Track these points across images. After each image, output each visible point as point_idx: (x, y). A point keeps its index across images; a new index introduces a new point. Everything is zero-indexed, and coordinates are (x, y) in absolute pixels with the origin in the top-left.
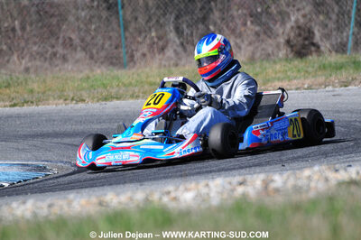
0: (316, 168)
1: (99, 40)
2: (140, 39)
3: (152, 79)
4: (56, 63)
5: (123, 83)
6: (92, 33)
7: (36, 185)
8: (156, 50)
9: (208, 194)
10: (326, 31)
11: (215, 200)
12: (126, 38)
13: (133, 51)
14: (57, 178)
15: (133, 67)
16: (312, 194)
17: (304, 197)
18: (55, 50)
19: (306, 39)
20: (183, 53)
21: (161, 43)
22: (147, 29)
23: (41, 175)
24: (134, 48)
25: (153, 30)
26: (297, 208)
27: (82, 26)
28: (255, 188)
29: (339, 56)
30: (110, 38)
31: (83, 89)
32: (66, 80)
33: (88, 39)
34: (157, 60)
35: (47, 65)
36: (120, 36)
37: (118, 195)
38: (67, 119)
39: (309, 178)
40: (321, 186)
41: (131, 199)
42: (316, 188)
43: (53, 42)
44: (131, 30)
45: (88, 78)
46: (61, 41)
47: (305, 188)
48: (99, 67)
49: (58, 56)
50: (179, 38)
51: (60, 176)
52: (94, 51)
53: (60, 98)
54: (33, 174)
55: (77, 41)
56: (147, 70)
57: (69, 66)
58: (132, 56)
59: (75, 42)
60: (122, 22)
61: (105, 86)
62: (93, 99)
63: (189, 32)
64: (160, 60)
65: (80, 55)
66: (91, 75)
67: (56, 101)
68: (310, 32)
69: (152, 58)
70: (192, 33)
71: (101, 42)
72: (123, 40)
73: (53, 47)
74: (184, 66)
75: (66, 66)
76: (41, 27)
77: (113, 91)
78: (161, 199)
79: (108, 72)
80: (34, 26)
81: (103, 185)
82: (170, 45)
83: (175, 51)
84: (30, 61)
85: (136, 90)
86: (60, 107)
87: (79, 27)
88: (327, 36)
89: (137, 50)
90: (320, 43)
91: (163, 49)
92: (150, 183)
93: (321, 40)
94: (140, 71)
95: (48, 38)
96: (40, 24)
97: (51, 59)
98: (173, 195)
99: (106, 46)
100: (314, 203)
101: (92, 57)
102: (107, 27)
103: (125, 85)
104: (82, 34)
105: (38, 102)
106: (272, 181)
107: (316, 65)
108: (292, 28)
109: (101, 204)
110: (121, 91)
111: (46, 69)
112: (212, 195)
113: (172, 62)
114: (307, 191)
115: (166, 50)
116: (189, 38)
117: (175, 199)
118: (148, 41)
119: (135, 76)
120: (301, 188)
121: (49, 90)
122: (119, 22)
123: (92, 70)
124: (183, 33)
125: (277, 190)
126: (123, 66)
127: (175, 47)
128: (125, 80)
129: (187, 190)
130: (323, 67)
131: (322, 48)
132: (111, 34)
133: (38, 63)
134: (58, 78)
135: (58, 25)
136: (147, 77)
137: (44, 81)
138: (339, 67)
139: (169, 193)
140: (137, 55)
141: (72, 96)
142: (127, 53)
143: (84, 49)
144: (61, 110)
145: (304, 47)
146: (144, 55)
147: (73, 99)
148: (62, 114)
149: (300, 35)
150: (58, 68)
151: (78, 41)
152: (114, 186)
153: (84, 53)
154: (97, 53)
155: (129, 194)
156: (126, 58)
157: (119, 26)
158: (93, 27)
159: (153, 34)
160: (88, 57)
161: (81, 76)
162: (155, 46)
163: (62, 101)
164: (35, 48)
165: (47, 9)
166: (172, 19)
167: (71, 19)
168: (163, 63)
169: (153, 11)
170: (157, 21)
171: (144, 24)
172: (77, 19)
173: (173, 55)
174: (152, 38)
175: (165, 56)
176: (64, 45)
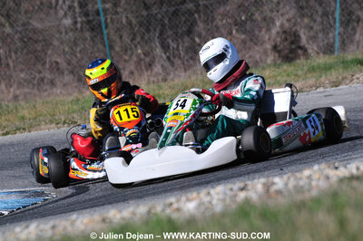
0: (316, 167)
1: (86, 62)
2: (127, 58)
4: (45, 88)
6: (78, 55)
7: (36, 210)
8: (143, 68)
9: (210, 202)
10: (312, 34)
11: (218, 208)
12: (112, 58)
14: (56, 201)
16: (314, 193)
17: (307, 196)
18: (41, 75)
19: (292, 43)
20: (170, 68)
21: (147, 60)
22: (133, 46)
23: (39, 200)
24: (121, 66)
25: (139, 47)
26: (301, 206)
27: (67, 49)
28: (256, 192)
29: (327, 57)
31: (73, 112)
32: (57, 104)
33: (74, 61)
34: (146, 77)
35: (35, 91)
36: (106, 55)
37: (120, 211)
38: (61, 143)
39: (309, 177)
40: (323, 184)
41: (134, 213)
42: (317, 186)
43: (40, 67)
44: (117, 49)
45: (78, 100)
46: (47, 66)
47: (307, 187)
49: (46, 80)
50: (165, 53)
51: (59, 200)
52: (82, 73)
53: (51, 122)
54: (32, 200)
55: (63, 65)
57: (57, 90)
59: (61, 66)
60: (107, 44)
62: (85, 120)
63: (175, 46)
64: (148, 76)
65: (68, 78)
66: (80, 97)
67: (48, 126)
68: (296, 37)
69: (140, 75)
70: (178, 46)
73: (40, 72)
74: (173, 80)
75: (55, 89)
76: (26, 54)
78: (163, 210)
80: (19, 53)
81: (103, 205)
82: (157, 60)
83: (162, 66)
84: (18, 88)
86: (52, 131)
87: (64, 51)
88: (313, 38)
89: (124, 69)
90: (307, 46)
91: (150, 66)
92: (150, 198)
93: (308, 43)
95: (34, 65)
96: (25, 51)
97: (39, 84)
98: (175, 206)
100: (317, 201)
101: (80, 80)
102: (93, 48)
104: (68, 57)
105: (30, 128)
106: (273, 183)
107: (306, 68)
108: (278, 33)
109: (104, 221)
111: (35, 95)
112: (215, 202)
113: (160, 78)
114: (309, 190)
115: (153, 67)
116: (176, 52)
117: (178, 210)
118: (135, 58)
120: (302, 187)
121: (41, 115)
122: (103, 39)
123: (80, 92)
124: (169, 47)
125: (279, 192)
127: (162, 62)
129: (189, 200)
130: (312, 70)
131: (310, 51)
133: (27, 90)
134: (47, 103)
135: (43, 50)
137: (34, 107)
138: (328, 68)
139: (171, 204)
140: (125, 73)
141: (63, 119)
143: (71, 72)
144: (54, 135)
145: (292, 51)
146: (132, 73)
147: (64, 123)
148: (55, 138)
149: (286, 39)
150: (46, 93)
151: (65, 64)
152: (115, 205)
153: (72, 76)
155: (131, 209)
157: (105, 46)
158: (79, 49)
159: (139, 51)
160: (76, 79)
161: (71, 98)
162: (142, 63)
163: (54, 125)
164: (22, 75)
165: (30, 35)
166: (157, 35)
167: (56, 43)
168: (152, 79)
169: (136, 29)
170: (142, 38)
171: (129, 42)
172: (62, 43)
173: (161, 71)
174: (138, 56)
175: (154, 72)
176: (51, 70)
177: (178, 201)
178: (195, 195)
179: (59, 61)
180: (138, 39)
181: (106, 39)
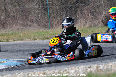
0: (114, 63)
1: (41, 20)
2: (55, 20)
4: (28, 27)
5: (49, 34)
6: (39, 18)
7: (22, 67)
8: (60, 23)
12: (50, 19)
15: (52, 28)
17: (110, 72)
18: (27, 23)
21: (61, 21)
22: (57, 16)
23: (23, 64)
24: (52, 22)
25: (59, 17)
27: (36, 15)
28: (94, 69)
30: (45, 19)
31: (36, 36)
32: (31, 33)
36: (48, 18)
38: (31, 46)
39: (111, 66)
42: (114, 69)
43: (27, 20)
44: (51, 17)
45: (38, 32)
47: (110, 69)
48: (41, 28)
49: (28, 25)
52: (40, 24)
54: (21, 63)
55: (34, 20)
56: (57, 30)
57: (32, 28)
58: (52, 25)
60: (49, 15)
61: (43, 35)
62: (40, 39)
65: (35, 25)
66: (39, 31)
67: (28, 40)
69: (58, 26)
71: (42, 21)
76: (23, 16)
77: (46, 36)
79: (45, 30)
80: (21, 15)
81: (43, 67)
84: (19, 26)
95: (25, 20)
97: (26, 26)
98: (67, 71)
99: (44, 22)
102: (44, 15)
103: (50, 35)
104: (36, 18)
105: (22, 40)
106: (99, 67)
108: (104, 16)
111: (24, 29)
112: (80, 71)
118: (57, 20)
119: (53, 32)
121: (26, 36)
123: (39, 30)
125: (101, 70)
126: (49, 28)
128: (50, 33)
132: (45, 18)
133: (22, 27)
134: (28, 32)
135: (28, 15)
136: (57, 32)
137: (24, 33)
140: (54, 25)
141: (33, 38)
142: (50, 24)
143: (37, 23)
144: (29, 42)
146: (56, 25)
147: (33, 39)
148: (30, 44)
149: (106, 19)
150: (28, 29)
151: (35, 20)
154: (41, 24)
155: (53, 71)
157: (48, 15)
158: (40, 16)
159: (59, 18)
160: (38, 25)
161: (36, 31)
162: (59, 22)
163: (30, 39)
164: (21, 22)
165: (25, 10)
166: (65, 13)
167: (33, 13)
169: (59, 11)
170: (60, 14)
172: (34, 13)
176: (30, 21)
177: (68, 69)
178: (74, 68)
179: (33, 19)
181: (49, 13)
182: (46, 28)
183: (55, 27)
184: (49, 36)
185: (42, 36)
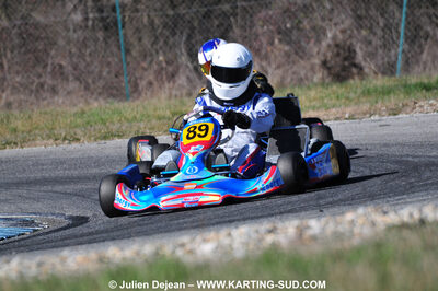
0: (361, 210)
1: (95, 67)
2: (145, 65)
3: (161, 113)
4: (44, 96)
5: (125, 118)
6: (88, 59)
7: (22, 242)
8: (165, 77)
9: (230, 246)
10: (370, 49)
11: (239, 252)
12: (128, 64)
13: (136, 79)
14: (47, 233)
15: (138, 98)
16: (356, 241)
17: (346, 245)
18: (42, 80)
19: (345, 59)
20: (197, 80)
21: (170, 69)
22: (154, 52)
23: (27, 231)
24: (137, 75)
25: (161, 52)
26: (338, 256)
27: (74, 51)
28: (287, 236)
29: (386, 78)
30: (109, 64)
31: (76, 126)
32: (57, 116)
33: (82, 65)
34: (167, 89)
35: (33, 98)
36: (121, 61)
37: (122, 249)
38: (59, 163)
39: (352, 222)
40: (367, 231)
41: (138, 253)
42: (360, 234)
43: (40, 70)
44: (134, 53)
45: (83, 112)
46: (49, 69)
47: (348, 234)
48: (96, 99)
49: (46, 87)
50: (192, 63)
51: (52, 232)
52: (90, 81)
53: (49, 137)
55: (68, 69)
56: (154, 101)
57: (59, 99)
58: (136, 86)
59: (65, 71)
60: (122, 47)
61: (104, 122)
62: (90, 137)
64: (170, 88)
65: (73, 85)
66: (86, 109)
67: (45, 142)
68: (351, 52)
69: (160, 87)
71: (97, 70)
72: (125, 65)
73: (40, 76)
75: (56, 98)
76: (25, 53)
77: (114, 128)
78: (174, 252)
79: (108, 105)
80: (16, 52)
81: (104, 241)
82: (181, 71)
83: (188, 78)
84: (12, 94)
85: (142, 125)
86: (49, 148)
87: (70, 52)
88: (372, 55)
89: (141, 78)
90: (363, 64)
91: (172, 76)
92: (160, 236)
93: (365, 59)
94: (146, 102)
95: (34, 67)
96: (23, 50)
97: (38, 91)
98: (189, 247)
99: (105, 74)
100: (359, 251)
101: (87, 88)
102: (105, 50)
103: (128, 120)
104: (75, 60)
105: (23, 143)
106: (308, 227)
107: (359, 91)
108: (329, 46)
109: (101, 260)
110: (123, 128)
111: (31, 104)
112: (235, 246)
113: (184, 92)
114: (350, 238)
115: (176, 78)
117: (191, 252)
118: (155, 66)
119: (140, 109)
120: (342, 234)
121: (36, 128)
122: (118, 41)
123: (87, 103)
125: (314, 238)
126: (125, 98)
128: (129, 114)
129: (205, 241)
130: (367, 93)
131: (366, 70)
132: (110, 59)
133: (22, 97)
134: (46, 113)
135: (45, 50)
136: (155, 110)
137: (30, 117)
138: (386, 92)
139: (183, 245)
140: (143, 84)
141: (63, 134)
142: (129, 82)
143: (77, 79)
144: (51, 152)
145: (344, 69)
146: (150, 84)
147: (65, 139)
148: (52, 156)
149: (338, 54)
150: (45, 102)
151: (70, 68)
152: (117, 241)
153: (78, 83)
154: (94, 82)
155: (135, 247)
156: (128, 89)
157: (120, 49)
158: (88, 52)
159: (161, 58)
160: (82, 87)
161: (75, 110)
162: (164, 72)
163: (51, 141)
164: (18, 79)
165: (31, 30)
166: (184, 39)
167: (61, 42)
168: (174, 92)
169: (159, 30)
170: (166, 42)
171: (149, 46)
172: (69, 42)
173: (185, 84)
174: (159, 63)
175: (176, 85)
176: (53, 74)
177: (193, 240)
178: (212, 235)
179: (63, 63)
180: (161, 43)
181: (122, 41)
182: (114, 96)
183: (149, 93)
184: (126, 124)
185: (98, 127)
